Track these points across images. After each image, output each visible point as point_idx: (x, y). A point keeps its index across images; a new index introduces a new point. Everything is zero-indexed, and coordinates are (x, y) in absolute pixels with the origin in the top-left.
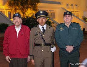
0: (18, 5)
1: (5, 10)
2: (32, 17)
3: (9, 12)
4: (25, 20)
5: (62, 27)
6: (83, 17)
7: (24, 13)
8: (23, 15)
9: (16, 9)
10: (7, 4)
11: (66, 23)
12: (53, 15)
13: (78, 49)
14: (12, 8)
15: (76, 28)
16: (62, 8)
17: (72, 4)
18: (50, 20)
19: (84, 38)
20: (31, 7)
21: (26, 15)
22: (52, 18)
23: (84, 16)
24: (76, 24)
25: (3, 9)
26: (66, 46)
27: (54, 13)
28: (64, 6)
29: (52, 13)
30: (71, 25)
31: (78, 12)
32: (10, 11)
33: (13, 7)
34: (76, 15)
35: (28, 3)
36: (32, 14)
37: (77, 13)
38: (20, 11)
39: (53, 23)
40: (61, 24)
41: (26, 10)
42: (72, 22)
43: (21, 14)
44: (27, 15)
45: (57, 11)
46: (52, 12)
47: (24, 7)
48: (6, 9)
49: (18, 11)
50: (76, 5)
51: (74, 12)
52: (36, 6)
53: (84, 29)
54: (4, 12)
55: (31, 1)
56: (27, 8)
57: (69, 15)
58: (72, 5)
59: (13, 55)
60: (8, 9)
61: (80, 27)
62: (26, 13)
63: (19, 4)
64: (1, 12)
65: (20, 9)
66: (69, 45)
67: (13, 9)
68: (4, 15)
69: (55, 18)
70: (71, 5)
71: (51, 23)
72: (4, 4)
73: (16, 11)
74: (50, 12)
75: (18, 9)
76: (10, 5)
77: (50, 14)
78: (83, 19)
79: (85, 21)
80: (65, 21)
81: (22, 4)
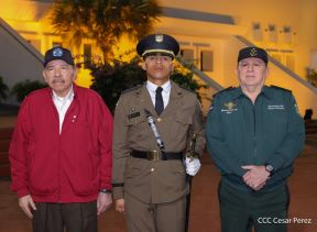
0: (86, 21)
1: (42, 38)
2: (134, 63)
3: (54, 43)
4: (110, 73)
5: (234, 101)
6: (308, 70)
7: (106, 50)
8: (102, 55)
9: (79, 35)
10: (49, 16)
12: (206, 60)
13: (285, 179)
14: (68, 30)
15: (282, 107)
16: (238, 37)
17: (272, 24)
18: (195, 77)
19: (307, 142)
21: (112, 54)
22: (202, 70)
23: (312, 67)
24: (281, 92)
25: (35, 33)
26: (244, 167)
27: (211, 54)
28: (243, 30)
29: (202, 53)
30: (262, 94)
31: (291, 52)
32: (58, 39)
33: (69, 26)
34: (284, 62)
36: (133, 55)
37: (288, 57)
38: (95, 41)
39: (205, 87)
41: (115, 38)
43: (97, 52)
44: (116, 57)
45: (221, 45)
46: (201, 48)
47: (106, 29)
48: (47, 34)
49: (85, 41)
50: (287, 30)
51: (279, 53)
52: (150, 27)
54: (39, 42)
55: (132, 10)
56: (118, 33)
57: (257, 60)
58: (272, 28)
60: (53, 34)
61: (295, 102)
62: (114, 49)
63: (92, 19)
64: (29, 42)
65: (95, 36)
67: (71, 34)
69: (211, 70)
70: (267, 28)
71: (198, 88)
72: (39, 17)
73: (78, 44)
74: (194, 48)
75: (85, 36)
76: (60, 19)
78: (308, 76)
79: (313, 84)
80: (243, 78)
81: (101, 19)
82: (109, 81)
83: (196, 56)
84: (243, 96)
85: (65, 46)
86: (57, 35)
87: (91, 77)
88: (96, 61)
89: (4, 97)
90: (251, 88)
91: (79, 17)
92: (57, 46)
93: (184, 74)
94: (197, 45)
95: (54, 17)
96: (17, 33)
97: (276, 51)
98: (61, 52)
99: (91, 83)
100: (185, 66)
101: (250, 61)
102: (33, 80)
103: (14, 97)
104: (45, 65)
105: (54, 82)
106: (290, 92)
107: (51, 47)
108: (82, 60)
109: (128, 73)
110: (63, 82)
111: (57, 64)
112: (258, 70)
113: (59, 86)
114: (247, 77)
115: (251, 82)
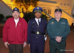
0: (22, 2)
3: (15, 7)
4: (27, 14)
5: (53, 21)
7: (27, 9)
9: (21, 5)
10: (14, 1)
11: (56, 18)
12: (50, 12)
15: (65, 23)
16: (57, 6)
18: (47, 15)
20: (32, 5)
22: (49, 14)
25: (11, 5)
27: (51, 10)
30: (60, 20)
31: (69, 10)
32: (16, 6)
33: (19, 3)
34: (67, 12)
35: (31, 1)
38: (24, 7)
39: (49, 18)
42: (61, 18)
43: (25, 9)
44: (29, 10)
46: (48, 9)
47: (27, 4)
48: (14, 5)
49: (22, 7)
50: (68, 5)
53: (73, 24)
54: (12, 7)
56: (29, 5)
57: (59, 12)
60: (15, 5)
63: (24, 2)
64: (10, 7)
67: (19, 5)
69: (51, 14)
70: (64, 4)
71: (47, 18)
73: (20, 7)
74: (47, 9)
75: (22, 6)
76: (17, 2)
77: (47, 11)
80: (56, 16)
81: (26, 2)
82: (27, 16)
84: (56, 20)
85: (17, 8)
87: (23, 15)
88: (24, 11)
89: (4, 19)
90: (58, 18)
91: (21, 1)
92: (16, 8)
93: (44, 15)
95: (15, 1)
96: (7, 5)
97: (66, 10)
98: (17, 9)
99: (23, 16)
100: (45, 13)
102: (10, 15)
103: (6, 19)
107: (14, 8)
108: (21, 11)
110: (17, 16)
111: (16, 12)
112: (59, 14)
113: (16, 17)
114: (57, 16)
115: (58, 17)
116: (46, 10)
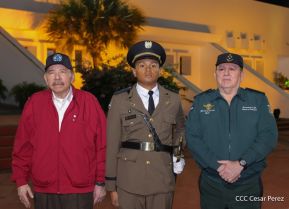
0: (77, 30)
1: (38, 45)
2: (121, 67)
3: (49, 49)
4: (99, 76)
5: (212, 102)
6: (276, 74)
7: (95, 55)
8: (91, 60)
9: (71, 42)
12: (185, 65)
14: (61, 38)
16: (213, 44)
17: (243, 32)
18: (175, 80)
19: (279, 140)
20: (117, 39)
21: (101, 59)
22: (181, 73)
23: (279, 72)
25: (31, 40)
26: (220, 162)
27: (189, 60)
28: (218, 38)
29: (181, 59)
31: (260, 57)
32: (52, 46)
33: (62, 34)
34: (254, 67)
35: (110, 24)
36: (120, 60)
37: (258, 62)
38: (85, 48)
39: (184, 89)
40: (209, 91)
41: (104, 45)
43: (87, 58)
44: (105, 62)
45: (197, 53)
46: (180, 54)
47: (95, 37)
48: (42, 41)
49: (76, 48)
50: (257, 38)
51: (250, 59)
52: (134, 35)
54: (35, 48)
55: (119, 19)
56: (106, 40)
58: (244, 36)
59: (47, 183)
60: (48, 41)
62: (102, 54)
63: (82, 28)
64: (26, 48)
65: (86, 43)
66: (229, 160)
67: (64, 42)
68: (35, 58)
70: (239, 36)
72: (35, 26)
73: (70, 50)
74: (174, 54)
75: (77, 43)
76: (55, 28)
77: (175, 62)
78: (276, 80)
79: (280, 87)
81: (91, 28)
82: (97, 83)
83: (176, 61)
84: (221, 98)
86: (52, 42)
87: (82, 80)
88: (87, 65)
89: (4, 97)
90: (227, 90)
91: (71, 26)
93: (166, 77)
94: (177, 51)
95: (49, 26)
98: (60, 58)
99: (82, 85)
100: (166, 70)
101: (227, 66)
102: (29, 82)
103: (13, 98)
104: (46, 69)
105: (54, 84)
106: (264, 94)
109: (116, 76)
110: (63, 84)
112: (234, 74)
113: (59, 88)
114: (224, 80)
115: (227, 85)
116: (172, 57)
